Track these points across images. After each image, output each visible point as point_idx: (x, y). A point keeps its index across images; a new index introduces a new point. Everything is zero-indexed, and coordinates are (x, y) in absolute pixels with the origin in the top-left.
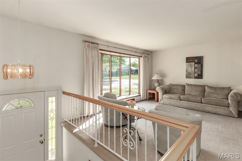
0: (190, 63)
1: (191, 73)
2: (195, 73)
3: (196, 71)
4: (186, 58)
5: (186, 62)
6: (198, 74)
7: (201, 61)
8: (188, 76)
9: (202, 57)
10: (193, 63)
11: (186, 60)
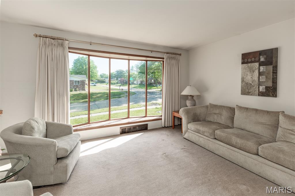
0: (249, 64)
1: (251, 84)
2: (260, 84)
3: (263, 80)
4: (242, 54)
5: (242, 63)
6: (266, 87)
7: (274, 59)
8: (246, 91)
9: (277, 49)
10: (257, 65)
11: (242, 59)
